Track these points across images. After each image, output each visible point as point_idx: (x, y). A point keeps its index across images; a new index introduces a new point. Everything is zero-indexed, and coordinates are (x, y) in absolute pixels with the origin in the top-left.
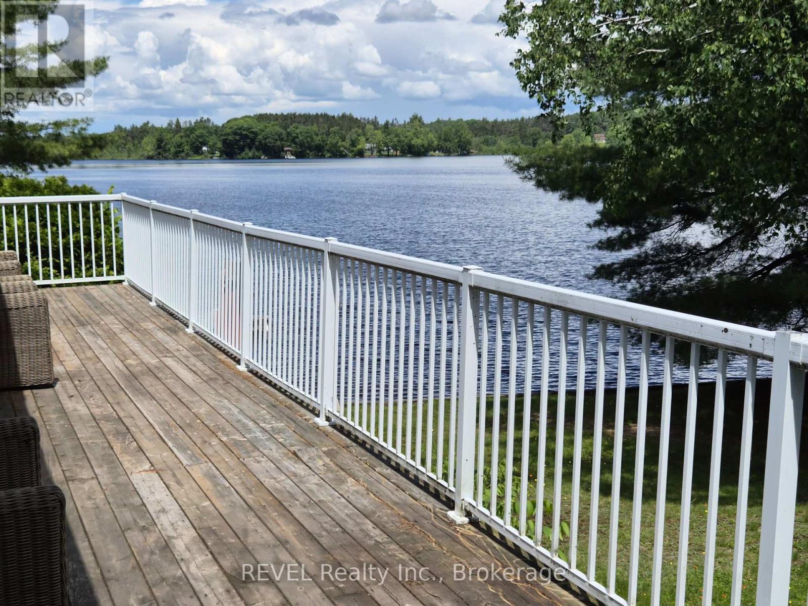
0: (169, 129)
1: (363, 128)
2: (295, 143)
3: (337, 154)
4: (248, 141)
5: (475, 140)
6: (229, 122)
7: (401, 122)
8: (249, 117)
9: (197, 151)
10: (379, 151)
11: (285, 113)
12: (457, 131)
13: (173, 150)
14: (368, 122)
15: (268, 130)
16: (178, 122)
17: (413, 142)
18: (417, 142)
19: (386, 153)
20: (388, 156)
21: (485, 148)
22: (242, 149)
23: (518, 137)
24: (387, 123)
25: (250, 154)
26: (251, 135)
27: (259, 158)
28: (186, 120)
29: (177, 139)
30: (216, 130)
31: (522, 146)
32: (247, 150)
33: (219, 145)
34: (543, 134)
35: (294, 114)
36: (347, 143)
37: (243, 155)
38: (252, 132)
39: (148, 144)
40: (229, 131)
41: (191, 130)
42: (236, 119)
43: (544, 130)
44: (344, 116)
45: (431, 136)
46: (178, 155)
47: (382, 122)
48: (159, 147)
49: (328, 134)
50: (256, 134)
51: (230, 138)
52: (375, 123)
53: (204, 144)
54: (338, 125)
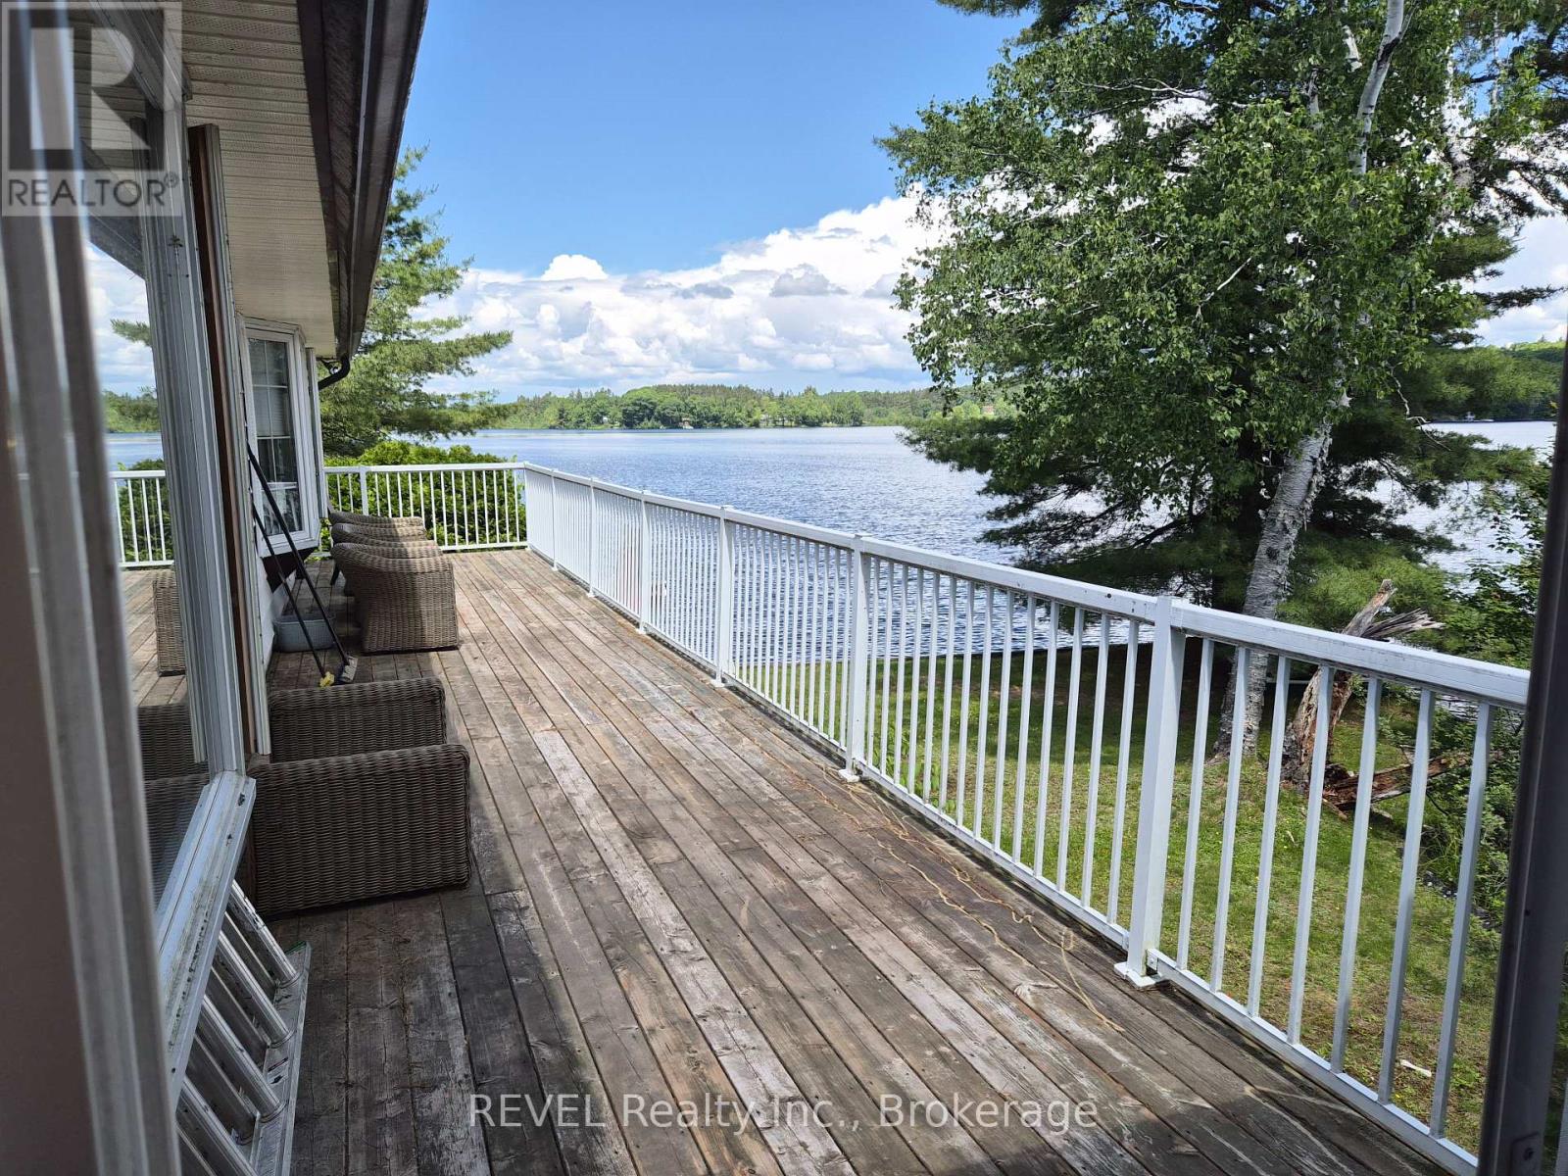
0: (570, 400)
1: (759, 400)
2: (693, 414)
3: (734, 425)
4: (648, 411)
5: (867, 412)
6: (629, 393)
7: (796, 394)
8: (649, 388)
9: (598, 420)
10: (774, 422)
11: (683, 385)
12: (850, 403)
13: (574, 420)
14: (764, 394)
15: (666, 400)
16: (579, 393)
17: (807, 414)
18: (811, 413)
19: (781, 424)
20: (783, 427)
21: (877, 419)
22: (641, 420)
23: (909, 408)
24: (782, 395)
25: (650, 424)
26: (650, 406)
27: (658, 428)
28: (587, 392)
29: (578, 409)
30: (617, 401)
32: (646, 421)
33: (620, 415)
34: (933, 405)
35: (692, 386)
36: (743, 414)
37: (642, 425)
38: (651, 403)
39: (551, 416)
40: (629, 402)
41: (592, 400)
42: (635, 390)
44: (740, 387)
45: (825, 407)
46: (579, 425)
48: (561, 417)
49: (725, 405)
50: (654, 404)
51: (630, 408)
52: (770, 395)
53: (603, 414)
54: (735, 396)
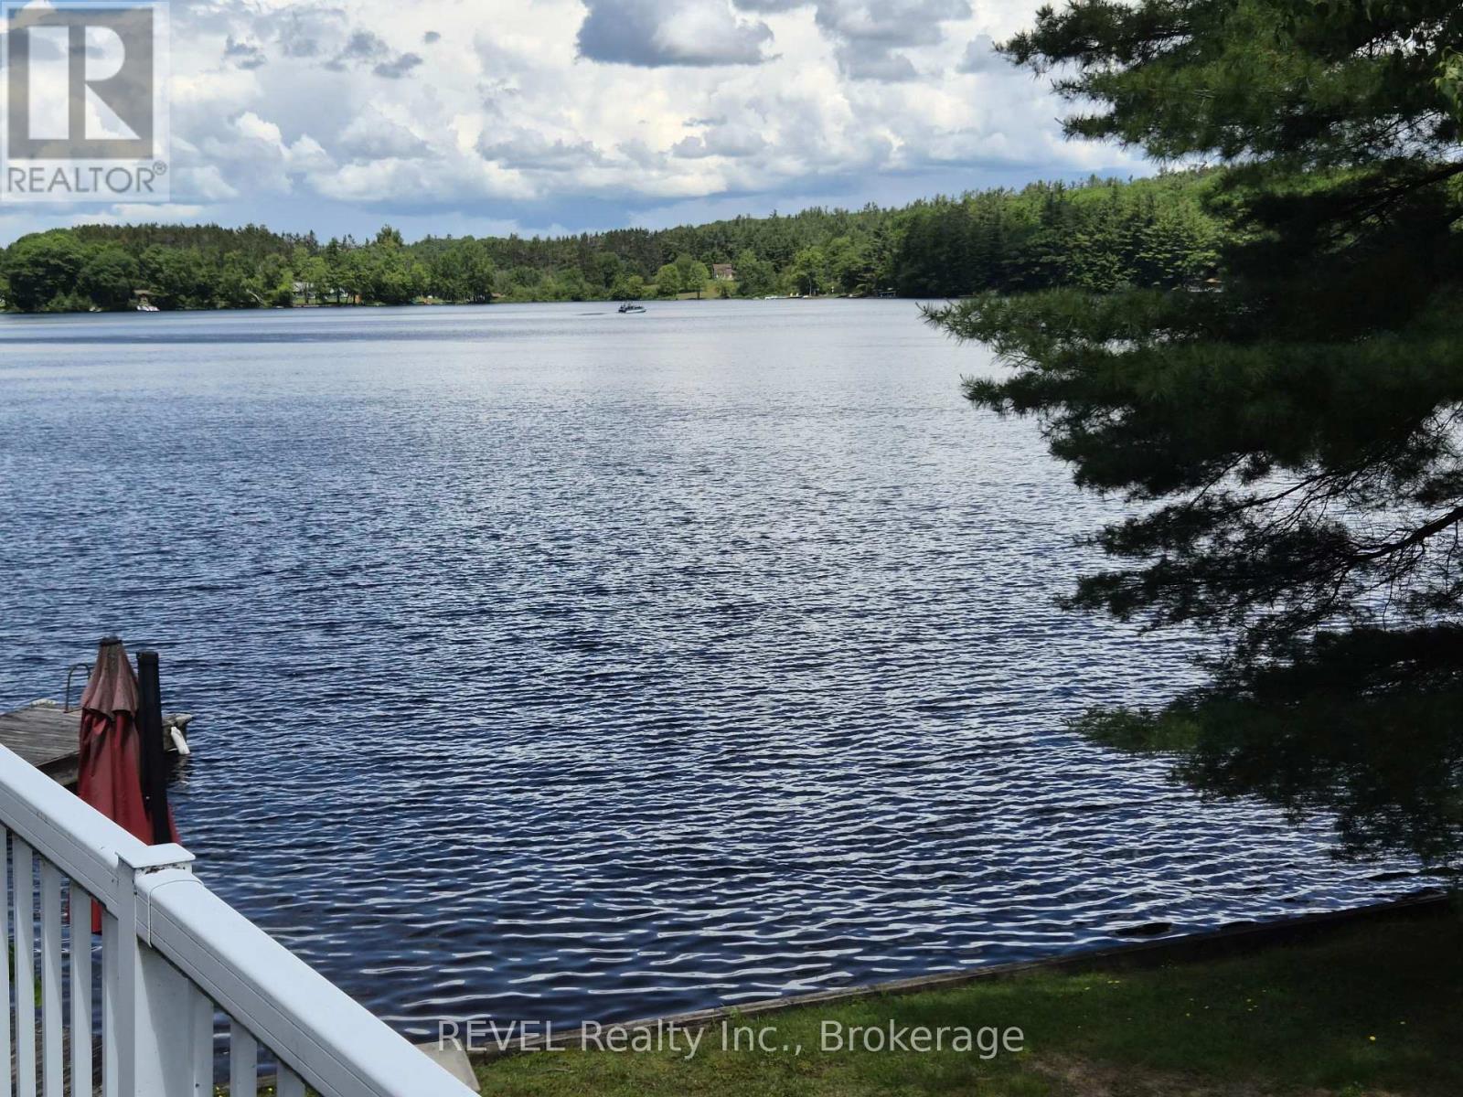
1: (289, 253)
2: (157, 281)
3: (239, 301)
4: (63, 276)
5: (500, 276)
6: (21, 240)
7: (361, 242)
8: (63, 231)
10: (321, 296)
11: (135, 225)
12: (467, 259)
14: (298, 242)
15: (102, 256)
17: (384, 279)
18: (391, 278)
19: (333, 300)
20: (338, 305)
21: (518, 289)
22: (50, 294)
23: (577, 269)
24: (334, 244)
25: (67, 303)
26: (68, 267)
27: (85, 310)
31: (587, 286)
32: (60, 296)
33: (4, 285)
34: (623, 264)
35: (153, 227)
36: (259, 281)
37: (53, 304)
38: (70, 261)
40: (22, 258)
42: (35, 236)
43: (623, 257)
44: (250, 230)
45: (417, 266)
47: (323, 241)
49: (220, 264)
50: (77, 264)
51: (25, 271)
52: (310, 244)
54: (240, 246)
